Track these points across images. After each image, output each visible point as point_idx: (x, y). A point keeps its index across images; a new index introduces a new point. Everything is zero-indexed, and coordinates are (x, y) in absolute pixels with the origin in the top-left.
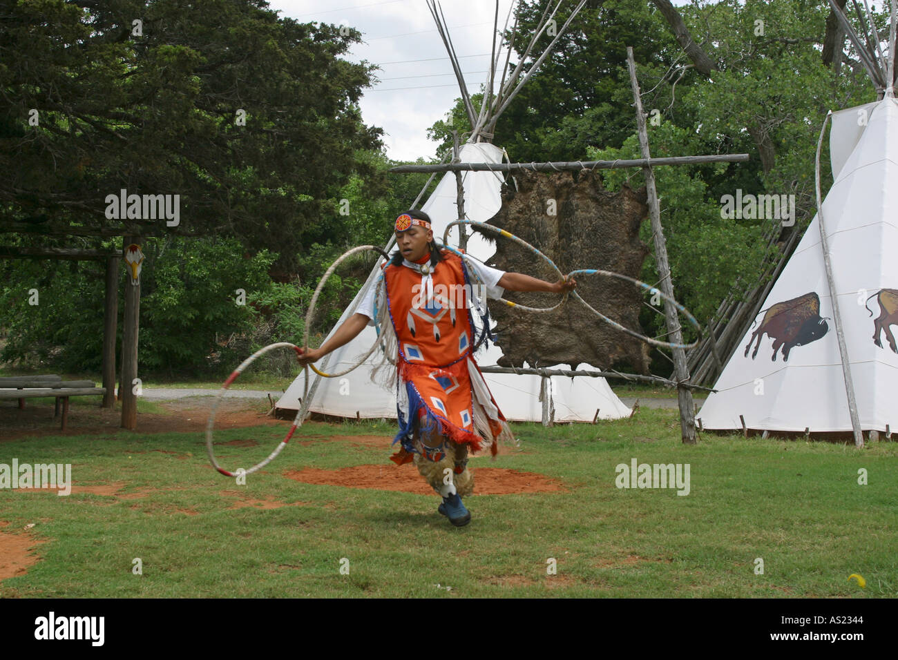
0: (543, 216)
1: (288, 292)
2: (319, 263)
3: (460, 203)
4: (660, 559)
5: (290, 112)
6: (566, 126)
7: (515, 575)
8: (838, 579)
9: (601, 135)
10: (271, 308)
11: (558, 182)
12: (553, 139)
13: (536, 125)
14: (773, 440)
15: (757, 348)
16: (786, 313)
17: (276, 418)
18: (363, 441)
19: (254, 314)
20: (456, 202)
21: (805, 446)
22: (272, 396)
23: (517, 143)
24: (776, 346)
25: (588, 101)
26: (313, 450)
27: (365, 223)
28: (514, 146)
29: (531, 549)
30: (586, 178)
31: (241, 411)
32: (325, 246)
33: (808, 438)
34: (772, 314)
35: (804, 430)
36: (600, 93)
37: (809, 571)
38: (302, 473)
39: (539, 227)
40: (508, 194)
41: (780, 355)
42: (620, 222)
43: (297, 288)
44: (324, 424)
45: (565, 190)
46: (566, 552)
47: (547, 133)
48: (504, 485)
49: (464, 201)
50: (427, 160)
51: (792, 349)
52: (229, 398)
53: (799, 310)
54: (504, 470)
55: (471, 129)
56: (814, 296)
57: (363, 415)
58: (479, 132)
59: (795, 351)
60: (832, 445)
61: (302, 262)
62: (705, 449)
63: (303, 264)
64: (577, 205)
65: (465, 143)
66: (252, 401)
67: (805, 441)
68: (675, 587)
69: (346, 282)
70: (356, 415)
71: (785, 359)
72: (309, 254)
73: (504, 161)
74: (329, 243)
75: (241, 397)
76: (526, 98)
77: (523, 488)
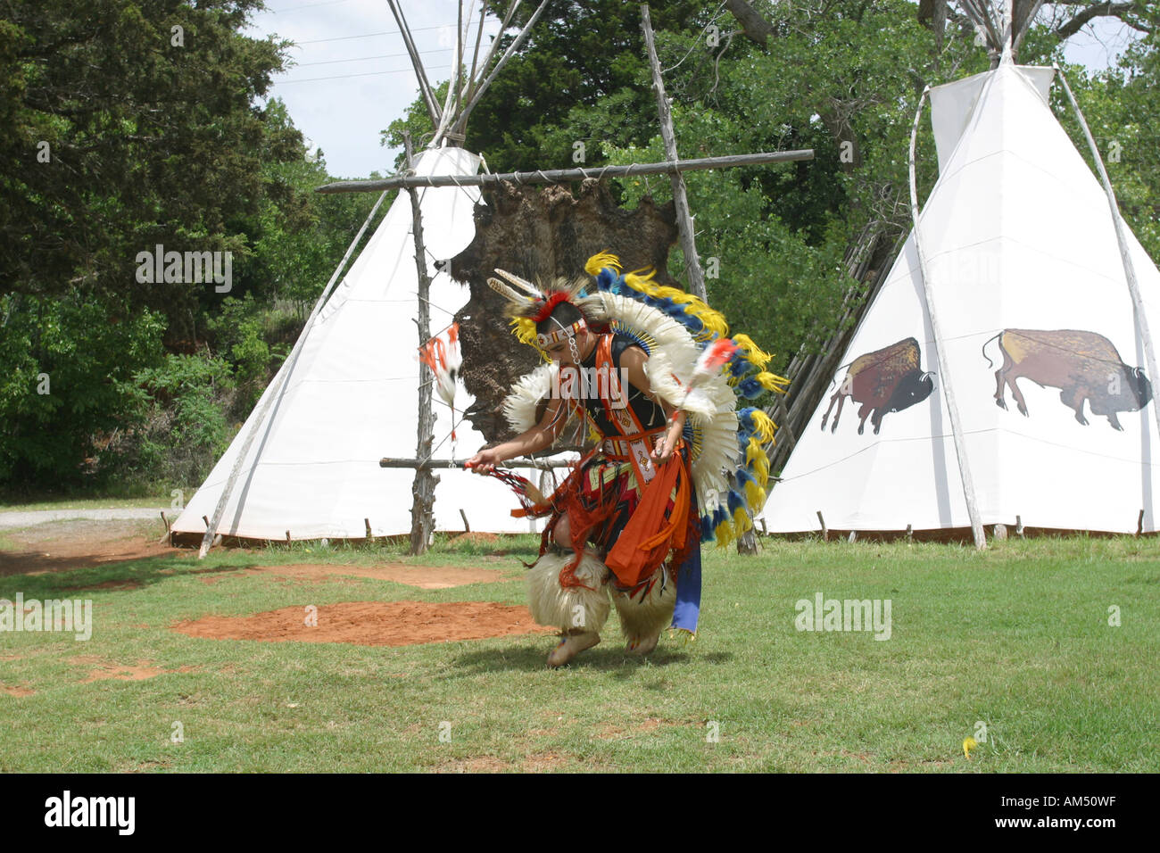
0: (534, 246)
1: (193, 368)
2: (237, 325)
3: (418, 232)
4: (690, 721)
5: (167, 110)
6: (574, 122)
7: (481, 756)
8: (936, 738)
9: (623, 133)
10: (169, 390)
11: (552, 198)
12: (556, 141)
13: (530, 120)
14: (864, 544)
15: (837, 417)
16: (875, 368)
17: (173, 546)
18: (293, 572)
19: (146, 400)
20: (412, 231)
21: (908, 549)
22: (167, 515)
23: (506, 147)
24: (863, 414)
25: (602, 86)
26: (220, 589)
27: (298, 265)
28: (502, 151)
29: (510, 716)
30: (589, 191)
31: (124, 538)
32: (243, 300)
33: (910, 538)
34: (857, 369)
35: (904, 528)
36: (618, 75)
37: (896, 727)
38: (198, 623)
39: (528, 262)
40: (483, 217)
41: (869, 425)
42: (641, 251)
43: (204, 361)
44: (240, 551)
45: (563, 209)
46: (560, 718)
47: (547, 132)
48: (482, 625)
49: (422, 229)
50: (384, 175)
51: (884, 417)
52: (107, 521)
53: (892, 363)
54: (485, 605)
55: (434, 128)
56: (912, 342)
57: (293, 537)
58: (444, 133)
59: (890, 419)
60: (943, 547)
61: (212, 324)
62: (768, 560)
63: (212, 327)
64: (580, 230)
65: (425, 148)
66: (140, 522)
67: (907, 543)
68: (706, 761)
69: (275, 352)
70: (285, 536)
71: (876, 430)
72: (220, 313)
73: (481, 170)
74: (248, 296)
75: (125, 518)
76: (515, 84)
77: (509, 629)
